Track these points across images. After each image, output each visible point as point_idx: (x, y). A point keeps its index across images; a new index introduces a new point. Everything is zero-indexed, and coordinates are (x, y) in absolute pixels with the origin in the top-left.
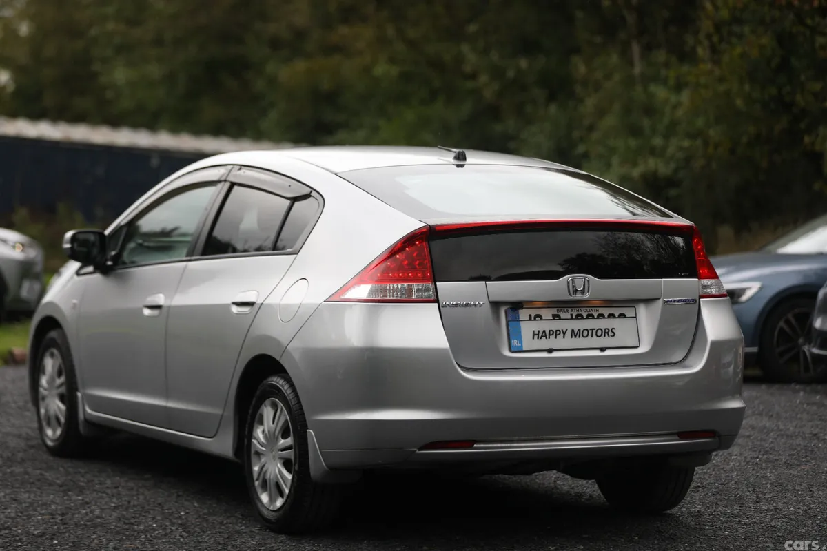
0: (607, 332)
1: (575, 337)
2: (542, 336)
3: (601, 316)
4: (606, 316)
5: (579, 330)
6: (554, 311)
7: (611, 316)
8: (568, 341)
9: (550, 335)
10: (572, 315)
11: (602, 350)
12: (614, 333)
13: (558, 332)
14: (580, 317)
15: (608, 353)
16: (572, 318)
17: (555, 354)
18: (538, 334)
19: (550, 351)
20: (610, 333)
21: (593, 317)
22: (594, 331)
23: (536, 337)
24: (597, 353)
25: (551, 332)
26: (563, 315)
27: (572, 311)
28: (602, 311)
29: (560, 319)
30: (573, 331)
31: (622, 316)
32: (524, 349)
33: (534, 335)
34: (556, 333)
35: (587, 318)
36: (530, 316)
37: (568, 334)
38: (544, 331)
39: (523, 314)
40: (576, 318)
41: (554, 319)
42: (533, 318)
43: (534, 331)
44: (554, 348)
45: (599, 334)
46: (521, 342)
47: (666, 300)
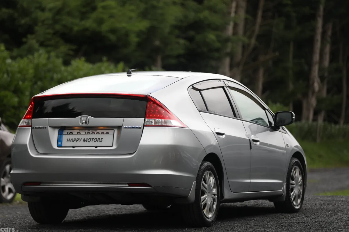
0: (99, 140)
1: (85, 142)
2: (71, 141)
3: (98, 133)
4: (100, 133)
5: (87, 139)
6: (78, 131)
7: (103, 133)
8: (82, 143)
9: (74, 140)
10: (85, 133)
11: (96, 147)
12: (102, 140)
13: (78, 139)
14: (89, 133)
15: (98, 148)
16: (85, 134)
17: (76, 148)
18: (69, 140)
19: (73, 147)
20: (100, 140)
21: (94, 134)
22: (93, 139)
23: (68, 141)
24: (94, 148)
25: (75, 140)
26: (82, 133)
27: (86, 131)
28: (98, 131)
29: (80, 134)
30: (84, 139)
31: (107, 133)
32: (63, 146)
33: (68, 140)
34: (77, 140)
35: (92, 134)
36: (68, 133)
37: (82, 140)
38: (72, 139)
39: (65, 132)
40: (87, 134)
41: (78, 134)
42: (69, 134)
43: (68, 139)
44: (75, 146)
45: (95, 140)
46: (62, 143)
47: (124, 127)
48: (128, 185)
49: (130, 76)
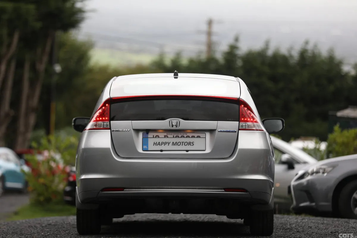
0: (189, 144)
1: (174, 145)
2: (158, 144)
3: (189, 137)
4: (191, 137)
5: (176, 142)
6: (165, 134)
7: (193, 137)
8: (171, 147)
9: (162, 144)
10: (174, 136)
11: (187, 151)
12: (193, 144)
13: (166, 143)
14: (178, 137)
15: (190, 152)
16: (174, 137)
17: (163, 152)
18: (156, 144)
19: (161, 151)
20: (191, 144)
21: (184, 137)
22: (184, 143)
23: (155, 145)
24: (185, 152)
25: (163, 143)
26: (169, 136)
27: (174, 134)
28: (188, 134)
29: (168, 137)
30: (173, 143)
31: (199, 137)
32: (149, 150)
33: (154, 144)
34: (165, 143)
35: (181, 137)
36: (153, 136)
37: (171, 144)
38: (159, 142)
39: (151, 135)
40: (176, 137)
41: (165, 137)
42: (155, 137)
43: (154, 142)
44: (163, 150)
45: (186, 144)
46: (148, 147)
47: (219, 130)
48: (224, 190)
49: (177, 78)
